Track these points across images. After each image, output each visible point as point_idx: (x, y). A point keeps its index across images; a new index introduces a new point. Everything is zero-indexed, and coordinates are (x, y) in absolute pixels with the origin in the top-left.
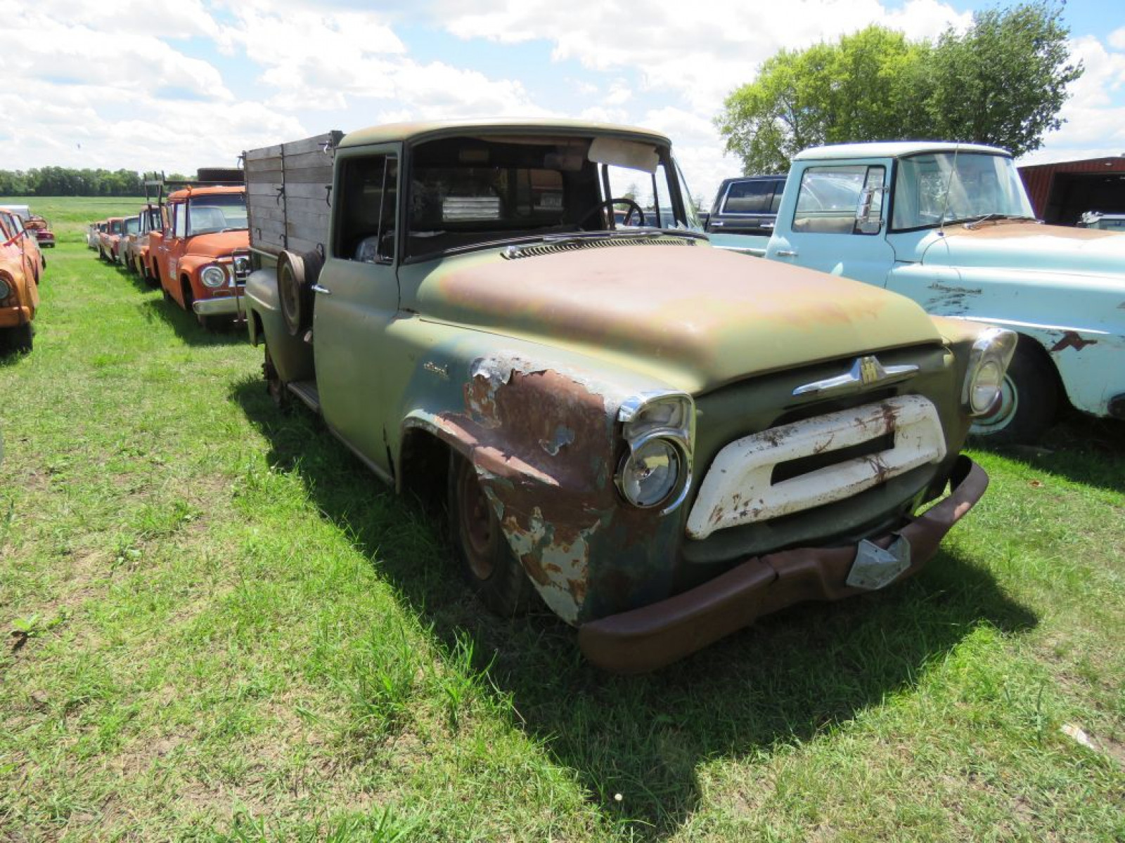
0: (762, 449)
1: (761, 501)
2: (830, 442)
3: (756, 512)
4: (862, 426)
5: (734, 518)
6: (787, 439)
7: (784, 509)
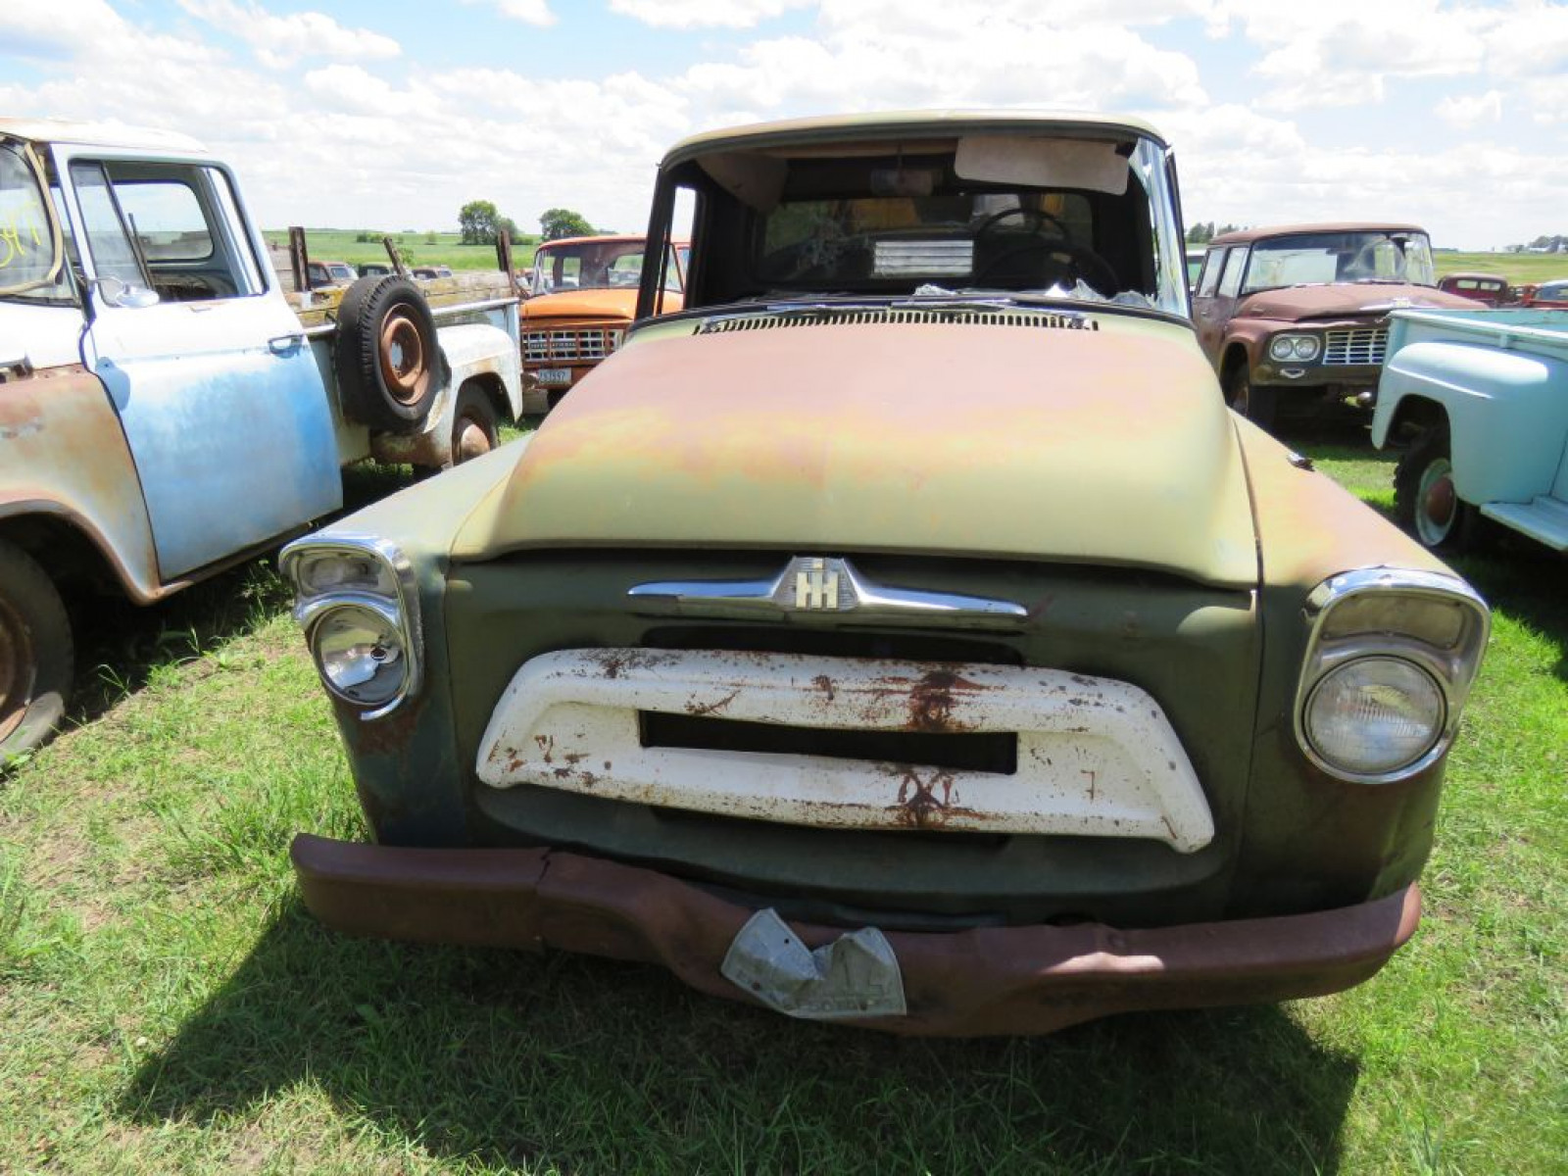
0: (582, 675)
1: (608, 766)
2: (726, 702)
3: (590, 780)
4: (825, 694)
5: (544, 774)
6: (640, 673)
7: (646, 793)
